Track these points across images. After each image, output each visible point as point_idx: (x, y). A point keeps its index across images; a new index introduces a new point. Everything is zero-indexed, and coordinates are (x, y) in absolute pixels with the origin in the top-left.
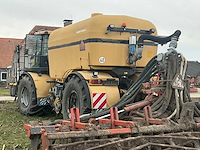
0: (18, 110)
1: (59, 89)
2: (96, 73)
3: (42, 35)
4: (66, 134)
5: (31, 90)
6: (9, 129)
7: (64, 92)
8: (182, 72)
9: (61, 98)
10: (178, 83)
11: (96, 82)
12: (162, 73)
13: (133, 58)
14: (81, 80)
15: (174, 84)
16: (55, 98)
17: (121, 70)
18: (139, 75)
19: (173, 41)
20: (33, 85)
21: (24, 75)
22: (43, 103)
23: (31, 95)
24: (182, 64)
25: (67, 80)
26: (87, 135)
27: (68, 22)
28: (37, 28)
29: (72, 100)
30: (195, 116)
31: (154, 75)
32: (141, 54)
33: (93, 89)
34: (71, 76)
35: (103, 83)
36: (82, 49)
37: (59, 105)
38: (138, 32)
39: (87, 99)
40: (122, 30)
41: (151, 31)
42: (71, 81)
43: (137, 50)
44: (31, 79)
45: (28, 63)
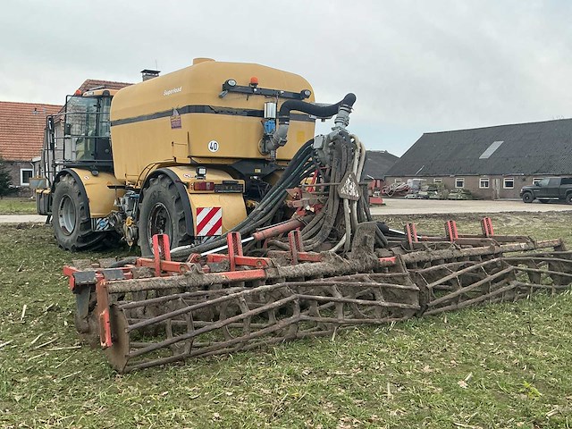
0: (54, 240)
1: (132, 200)
2: (202, 171)
3: (99, 97)
4: (143, 283)
5: (78, 203)
6: (36, 275)
7: (143, 207)
8: (357, 169)
9: (136, 218)
10: (350, 189)
11: (202, 188)
12: (322, 171)
13: (271, 144)
14: (174, 183)
15: (343, 191)
16: (125, 217)
17: (248, 164)
18: (280, 175)
19: (342, 113)
20: (82, 193)
21: (63, 173)
22: (102, 226)
23: (78, 212)
24: (357, 154)
25: (147, 184)
26: (183, 283)
27: (150, 74)
28: (89, 85)
29: (158, 220)
30: (377, 246)
31: (307, 175)
32: (284, 136)
33: (197, 201)
34: (155, 175)
35: (215, 189)
36: (177, 126)
37: (133, 230)
38: (280, 96)
39: (186, 219)
40: (251, 90)
41: (303, 95)
42: (156, 185)
43: (279, 128)
44: (78, 181)
45: (71, 150)
